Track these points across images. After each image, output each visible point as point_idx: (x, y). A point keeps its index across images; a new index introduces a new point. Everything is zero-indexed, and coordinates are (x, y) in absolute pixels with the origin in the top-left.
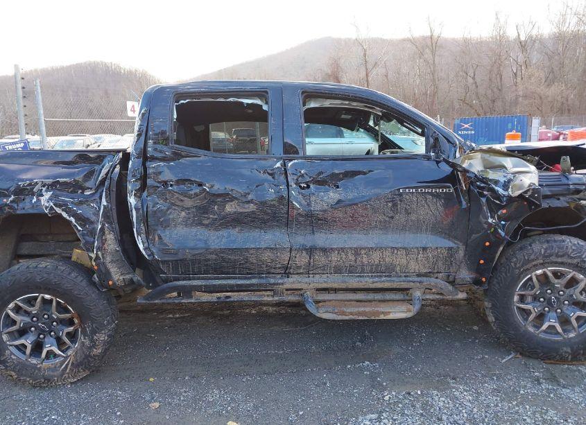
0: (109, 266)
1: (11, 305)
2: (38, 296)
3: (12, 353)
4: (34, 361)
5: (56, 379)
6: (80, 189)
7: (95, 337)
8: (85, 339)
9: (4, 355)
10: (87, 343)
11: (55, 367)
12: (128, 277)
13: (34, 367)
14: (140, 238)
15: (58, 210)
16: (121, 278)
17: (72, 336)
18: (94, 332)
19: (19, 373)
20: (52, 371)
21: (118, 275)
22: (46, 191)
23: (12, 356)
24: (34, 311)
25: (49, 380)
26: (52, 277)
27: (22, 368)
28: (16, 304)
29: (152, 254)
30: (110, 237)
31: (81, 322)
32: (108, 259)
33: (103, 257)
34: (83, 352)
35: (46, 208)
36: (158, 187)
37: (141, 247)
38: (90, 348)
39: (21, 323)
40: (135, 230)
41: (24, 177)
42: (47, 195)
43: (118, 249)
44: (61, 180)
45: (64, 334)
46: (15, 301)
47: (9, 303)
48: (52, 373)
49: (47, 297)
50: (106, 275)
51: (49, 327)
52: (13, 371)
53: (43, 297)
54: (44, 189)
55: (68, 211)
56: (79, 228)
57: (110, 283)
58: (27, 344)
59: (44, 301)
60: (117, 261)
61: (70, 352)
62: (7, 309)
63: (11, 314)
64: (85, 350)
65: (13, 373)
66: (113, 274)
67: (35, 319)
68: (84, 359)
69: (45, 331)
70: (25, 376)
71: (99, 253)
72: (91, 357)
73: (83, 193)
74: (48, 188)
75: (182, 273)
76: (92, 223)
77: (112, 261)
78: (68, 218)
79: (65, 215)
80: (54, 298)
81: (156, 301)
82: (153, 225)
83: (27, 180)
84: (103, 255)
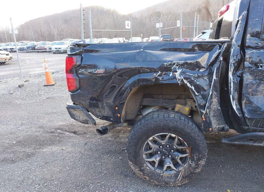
0: (212, 119)
1: (151, 139)
2: (167, 135)
3: (147, 166)
4: (158, 171)
5: (171, 183)
6: (198, 68)
7: (199, 163)
8: (192, 162)
9: (143, 167)
10: (193, 165)
11: (171, 176)
12: (221, 126)
13: (159, 175)
14: (234, 102)
15: (185, 82)
16: (218, 127)
17: (183, 160)
18: (199, 159)
19: (151, 177)
20: (169, 179)
21: (215, 125)
22: (178, 69)
23: (147, 167)
24: (163, 142)
25: (167, 184)
26: (179, 124)
27: (152, 175)
28: (153, 138)
29: (243, 113)
30: (215, 100)
31: (192, 153)
32: (212, 114)
33: (209, 113)
34: (190, 170)
35: (179, 80)
36: (251, 67)
37: (235, 107)
38: (195, 168)
39: (154, 149)
40: (231, 96)
41: (167, 59)
42: (179, 71)
43: (219, 108)
44: (189, 62)
45: (179, 158)
46: (154, 136)
47: (150, 137)
48: (169, 180)
49: (173, 135)
50: (209, 124)
51: (169, 153)
52: (148, 176)
53: (170, 135)
54: (177, 67)
55: (191, 82)
56: (196, 94)
57: (210, 129)
58: (156, 161)
59: (171, 137)
60: (218, 116)
61: (181, 169)
62: (148, 140)
63: (150, 143)
64: (191, 169)
65: (147, 177)
66: (213, 124)
67: (161, 147)
68: (190, 174)
69: (166, 154)
70: (154, 179)
71: (208, 110)
72: (194, 174)
73: (198, 70)
74: (179, 67)
75: (260, 127)
76: (205, 90)
77: (214, 116)
78: (190, 87)
79: (189, 85)
80: (177, 136)
81: (236, 143)
82: (245, 94)
83: (169, 62)
84: (209, 111)
